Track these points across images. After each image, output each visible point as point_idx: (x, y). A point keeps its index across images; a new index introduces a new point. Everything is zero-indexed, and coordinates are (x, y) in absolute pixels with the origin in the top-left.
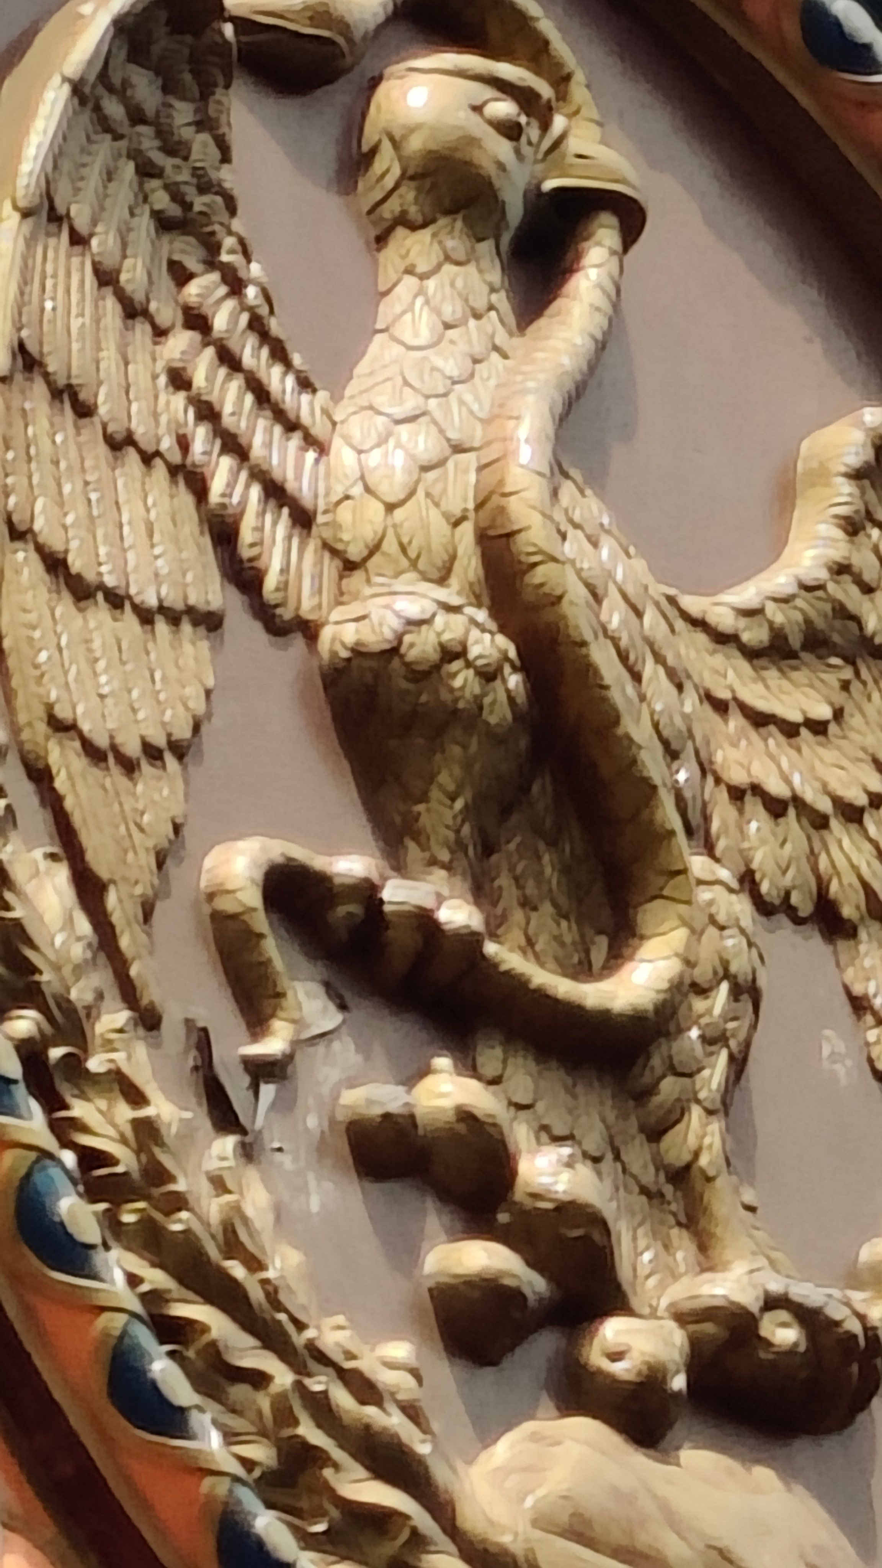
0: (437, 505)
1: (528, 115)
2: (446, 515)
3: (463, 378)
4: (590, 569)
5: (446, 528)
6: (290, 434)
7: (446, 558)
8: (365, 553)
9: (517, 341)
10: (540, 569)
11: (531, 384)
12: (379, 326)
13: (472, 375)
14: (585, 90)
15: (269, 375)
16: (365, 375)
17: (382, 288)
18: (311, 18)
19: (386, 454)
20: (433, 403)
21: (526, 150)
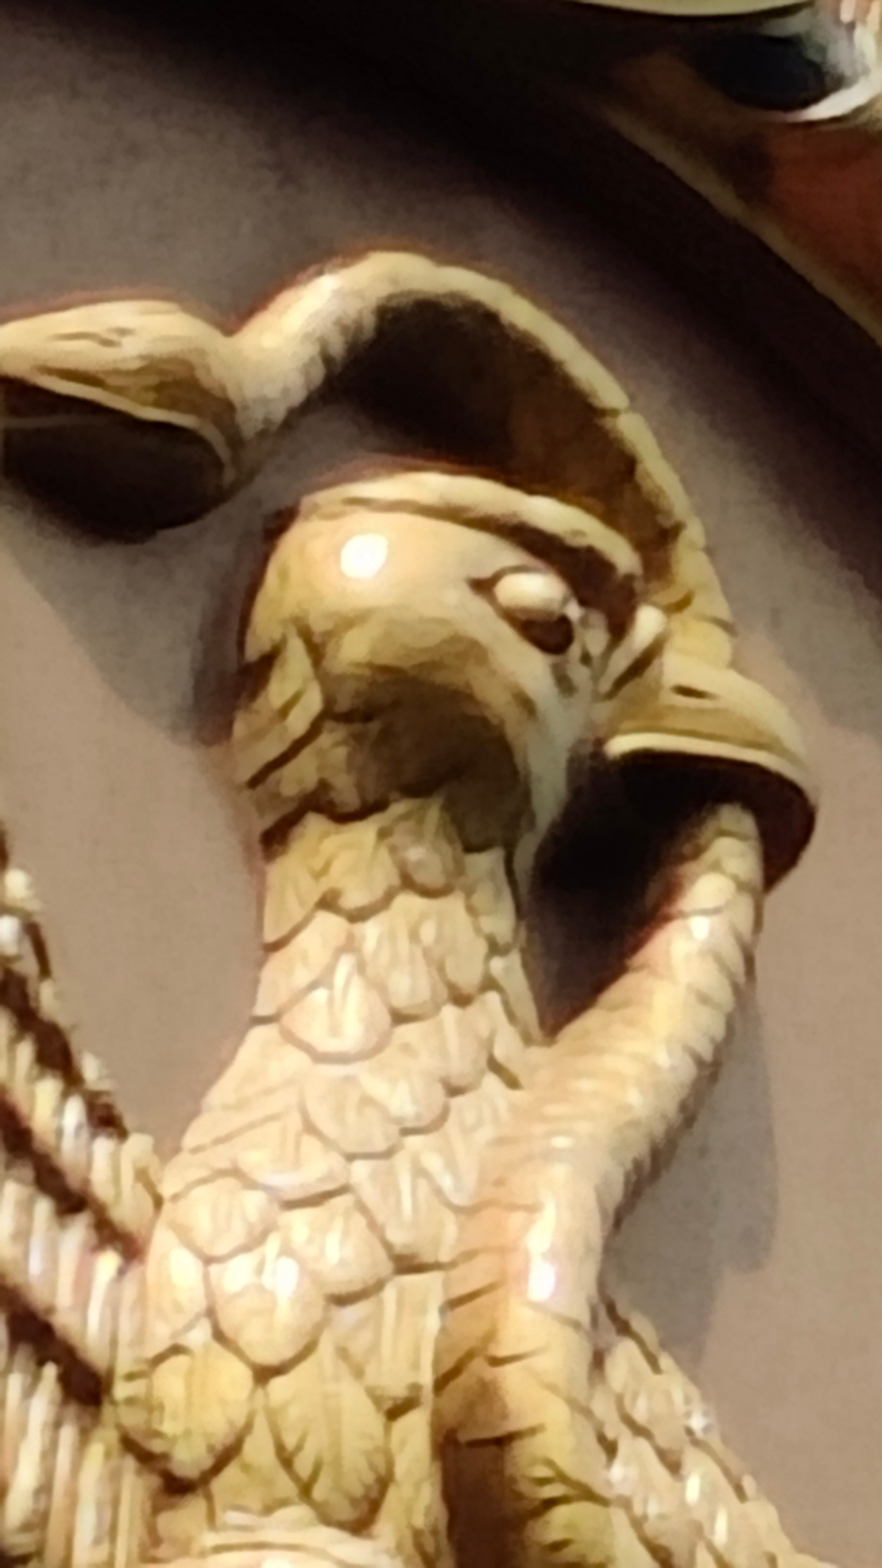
0: (358, 1373)
1: (583, 602)
2: (376, 1399)
3: (423, 1123)
4: (662, 1517)
5: (374, 1421)
6: (69, 1219)
7: (369, 1478)
8: (208, 1462)
9: (538, 1054)
10: (560, 1515)
11: (561, 1142)
12: (262, 1009)
13: (444, 1116)
14: (703, 558)
15: (32, 1097)
16: (226, 1107)
17: (271, 935)
18: (159, 388)
19: (260, 1270)
20: (360, 1171)
21: (579, 674)
